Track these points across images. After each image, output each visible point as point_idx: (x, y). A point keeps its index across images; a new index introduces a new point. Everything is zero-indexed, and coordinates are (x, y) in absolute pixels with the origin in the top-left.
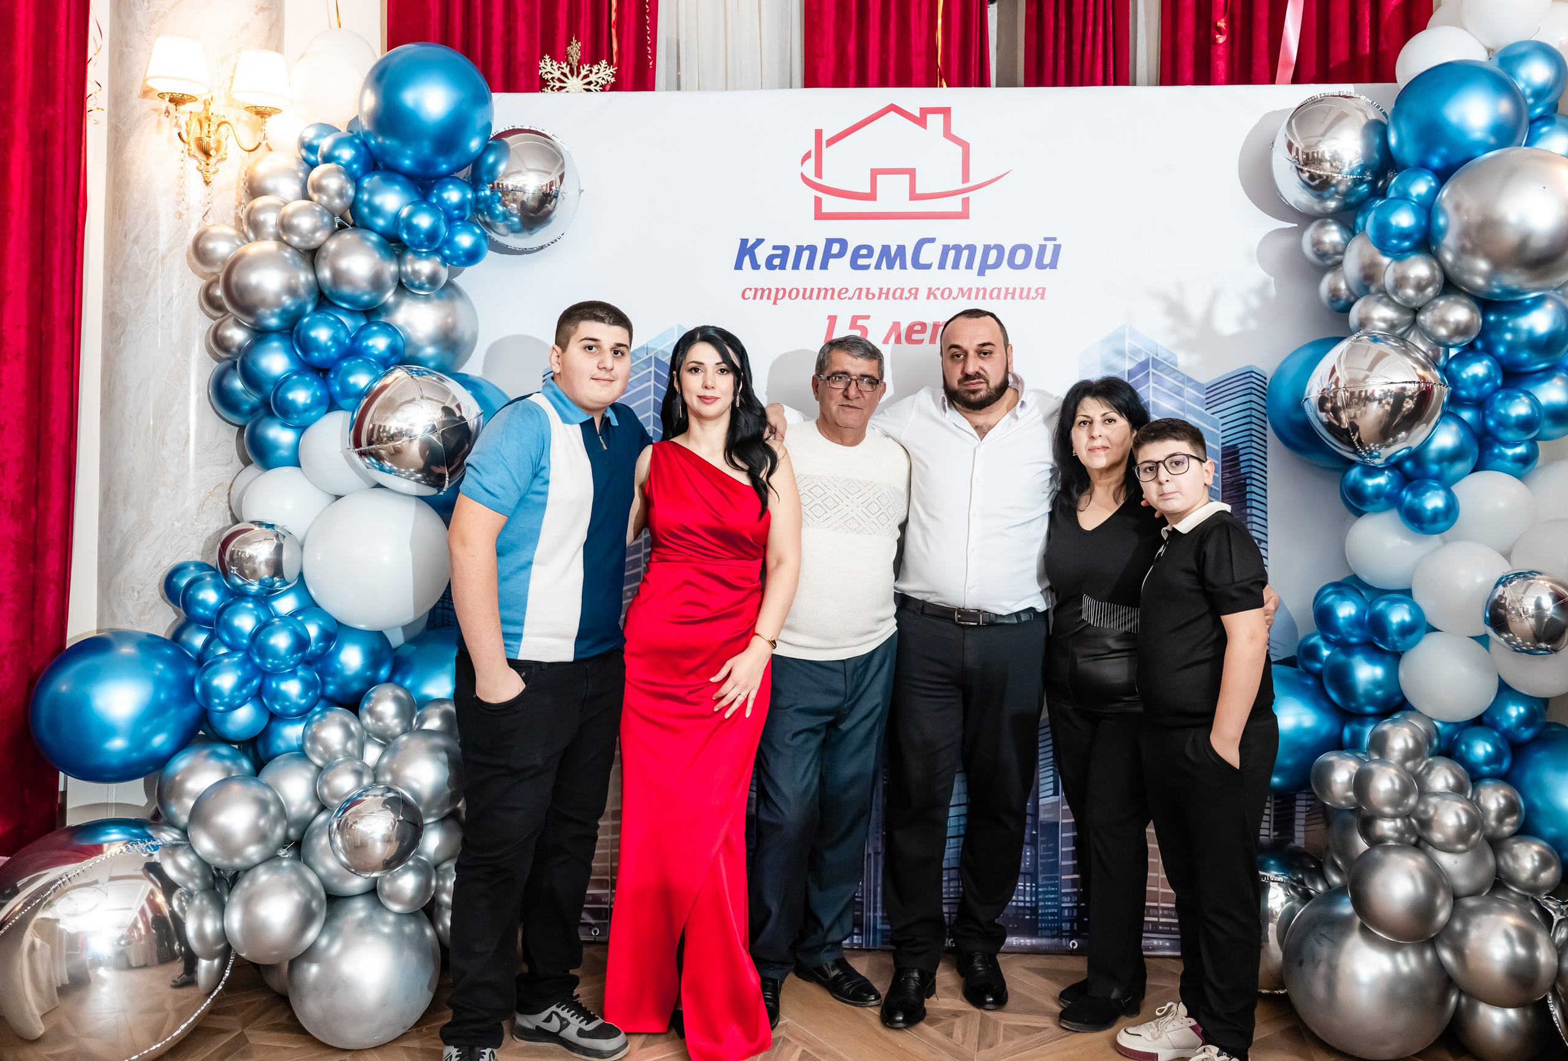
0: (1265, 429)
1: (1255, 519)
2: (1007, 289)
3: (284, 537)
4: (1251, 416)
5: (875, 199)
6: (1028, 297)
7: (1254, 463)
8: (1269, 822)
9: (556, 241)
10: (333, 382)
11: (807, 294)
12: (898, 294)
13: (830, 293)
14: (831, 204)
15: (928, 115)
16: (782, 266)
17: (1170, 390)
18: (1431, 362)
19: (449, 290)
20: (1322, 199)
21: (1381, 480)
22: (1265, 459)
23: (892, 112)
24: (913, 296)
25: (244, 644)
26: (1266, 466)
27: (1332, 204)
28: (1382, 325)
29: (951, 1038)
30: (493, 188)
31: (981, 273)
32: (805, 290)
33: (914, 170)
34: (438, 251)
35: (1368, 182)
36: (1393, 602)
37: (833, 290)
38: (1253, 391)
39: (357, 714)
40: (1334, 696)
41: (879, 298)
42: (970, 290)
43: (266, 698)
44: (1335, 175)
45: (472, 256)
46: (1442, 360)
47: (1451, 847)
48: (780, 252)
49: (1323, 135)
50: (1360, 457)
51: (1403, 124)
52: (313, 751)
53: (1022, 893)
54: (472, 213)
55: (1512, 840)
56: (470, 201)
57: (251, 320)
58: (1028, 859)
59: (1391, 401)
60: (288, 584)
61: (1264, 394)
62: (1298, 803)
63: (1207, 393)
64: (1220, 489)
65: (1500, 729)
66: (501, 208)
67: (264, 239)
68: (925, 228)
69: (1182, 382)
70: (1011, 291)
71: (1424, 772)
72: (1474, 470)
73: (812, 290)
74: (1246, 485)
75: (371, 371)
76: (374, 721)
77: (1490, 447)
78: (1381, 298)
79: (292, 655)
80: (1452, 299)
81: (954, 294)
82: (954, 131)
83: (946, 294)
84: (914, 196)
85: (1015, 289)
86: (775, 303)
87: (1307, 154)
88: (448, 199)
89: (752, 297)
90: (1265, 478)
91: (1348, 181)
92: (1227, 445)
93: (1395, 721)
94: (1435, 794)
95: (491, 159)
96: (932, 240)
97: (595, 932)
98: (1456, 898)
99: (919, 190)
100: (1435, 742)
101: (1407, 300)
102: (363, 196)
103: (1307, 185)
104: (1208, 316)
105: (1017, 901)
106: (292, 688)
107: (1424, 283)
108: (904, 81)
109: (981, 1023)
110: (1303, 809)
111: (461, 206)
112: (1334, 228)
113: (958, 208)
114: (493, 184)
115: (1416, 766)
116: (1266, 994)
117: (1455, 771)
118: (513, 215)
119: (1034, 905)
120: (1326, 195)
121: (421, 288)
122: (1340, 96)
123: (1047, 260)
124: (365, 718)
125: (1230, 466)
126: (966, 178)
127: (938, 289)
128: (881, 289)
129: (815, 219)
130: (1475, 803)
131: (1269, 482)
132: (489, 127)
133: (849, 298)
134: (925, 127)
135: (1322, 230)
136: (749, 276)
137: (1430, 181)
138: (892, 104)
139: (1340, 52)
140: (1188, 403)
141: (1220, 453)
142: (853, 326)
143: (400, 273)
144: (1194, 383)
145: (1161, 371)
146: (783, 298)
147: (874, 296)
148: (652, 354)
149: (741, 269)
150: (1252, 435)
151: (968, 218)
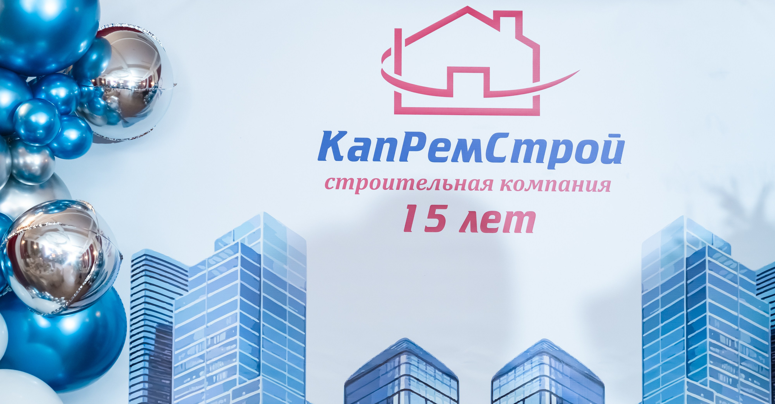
2: (575, 182)
5: (451, 96)
6: (594, 190)
11: (388, 184)
13: (409, 183)
14: (410, 99)
15: (501, 18)
16: (364, 158)
17: (724, 276)
23: (467, 15)
24: (487, 187)
31: (551, 166)
32: (386, 180)
33: (488, 69)
34: (48, 146)
37: (412, 180)
41: (456, 189)
42: (541, 182)
45: (77, 149)
48: (361, 144)
54: (77, 108)
56: (76, 96)
63: (758, 280)
64: (769, 368)
66: (103, 102)
69: (735, 270)
70: (578, 183)
73: (393, 180)
81: (526, 186)
82: (525, 34)
83: (519, 185)
84: (488, 94)
85: (582, 182)
86: (357, 193)
88: (57, 96)
89: (335, 187)
95: (94, 57)
96: (506, 135)
99: (492, 89)
111: (67, 101)
113: (529, 105)
114: (96, 80)
121: (30, 179)
123: (612, 155)
126: (536, 77)
127: (511, 181)
128: (458, 181)
133: (428, 189)
134: (499, 31)
138: (468, 8)
140: (741, 288)
141: (770, 335)
142: (432, 215)
143: (13, 166)
144: (746, 271)
145: (716, 259)
146: (365, 186)
147: (451, 187)
148: (239, 240)
149: (324, 159)
151: (539, 115)
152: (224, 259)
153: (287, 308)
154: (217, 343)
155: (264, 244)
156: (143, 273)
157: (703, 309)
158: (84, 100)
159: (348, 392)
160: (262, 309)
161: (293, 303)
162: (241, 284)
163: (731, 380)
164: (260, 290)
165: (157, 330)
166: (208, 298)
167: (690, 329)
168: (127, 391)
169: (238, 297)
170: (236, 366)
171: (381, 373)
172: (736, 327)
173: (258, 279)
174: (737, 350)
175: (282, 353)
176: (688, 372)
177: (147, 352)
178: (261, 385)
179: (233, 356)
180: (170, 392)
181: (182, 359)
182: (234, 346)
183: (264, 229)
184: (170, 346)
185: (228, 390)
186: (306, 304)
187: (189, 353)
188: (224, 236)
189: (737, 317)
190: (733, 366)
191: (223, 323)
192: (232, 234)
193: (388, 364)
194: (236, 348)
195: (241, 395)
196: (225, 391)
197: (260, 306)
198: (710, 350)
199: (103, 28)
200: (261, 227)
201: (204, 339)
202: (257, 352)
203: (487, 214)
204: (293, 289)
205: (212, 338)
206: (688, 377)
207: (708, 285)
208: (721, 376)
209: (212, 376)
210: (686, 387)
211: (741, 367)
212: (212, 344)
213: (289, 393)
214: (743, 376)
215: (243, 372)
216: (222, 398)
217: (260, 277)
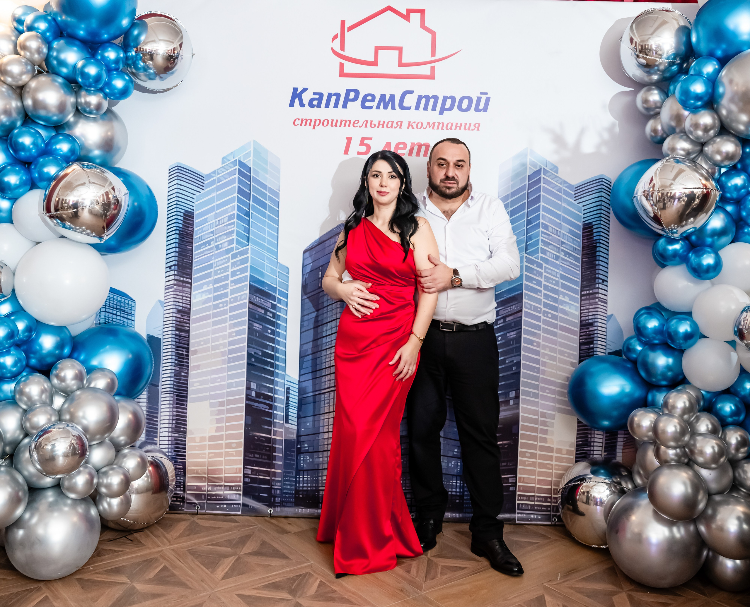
0: (609, 213)
1: (601, 267)
2: (457, 124)
3: (3, 267)
4: (600, 205)
5: (377, 66)
6: (469, 129)
7: (602, 234)
9: (177, 85)
10: (33, 171)
11: (334, 124)
12: (390, 125)
13: (348, 123)
14: (350, 67)
15: (411, 14)
16: (319, 106)
17: (553, 188)
18: (710, 176)
19: (109, 115)
20: (649, 73)
21: (677, 247)
22: (609, 232)
23: (389, 11)
24: (399, 126)
26: (609, 236)
27: (655, 77)
28: (682, 152)
29: (410, 573)
30: (137, 50)
31: (441, 113)
32: (333, 121)
33: (402, 47)
34: (101, 90)
35: (678, 64)
36: (681, 320)
37: (350, 121)
38: (603, 190)
39: (48, 377)
40: (643, 374)
41: (378, 127)
42: (434, 123)
44: (658, 59)
45: (123, 94)
46: (717, 175)
47: (708, 466)
48: (317, 97)
49: (652, 34)
50: (665, 232)
51: (700, 28)
52: (21, 400)
53: (455, 487)
54: (124, 66)
55: (743, 462)
58: (459, 467)
59: (686, 199)
60: (5, 297)
61: (610, 192)
62: (620, 436)
63: (575, 191)
64: (580, 249)
65: (740, 396)
66: (142, 64)
68: (408, 84)
69: (561, 184)
70: (459, 125)
71: (694, 421)
72: (732, 242)
73: (337, 121)
74: (596, 247)
76: (59, 382)
77: (742, 228)
78: (682, 136)
79: (6, 341)
80: (725, 138)
81: (424, 126)
82: (427, 24)
83: (420, 125)
84: (401, 64)
85: (461, 124)
86: (314, 128)
87: (642, 46)
88: (108, 57)
89: (300, 124)
90: (608, 243)
91: (666, 63)
92: (586, 222)
93: (679, 391)
94: (701, 434)
95: (136, 32)
96: (412, 92)
97: (198, 507)
98: (710, 495)
99: (404, 61)
100: (702, 403)
101: (698, 138)
102: (53, 53)
103: (641, 65)
104: (578, 144)
105: (452, 492)
106: (8, 361)
107: (709, 128)
109: (428, 564)
110: (622, 440)
111: (116, 62)
112: (656, 92)
113: (428, 73)
114: (137, 48)
115: (690, 417)
116: (596, 548)
117: (713, 421)
118: (149, 68)
119: (461, 494)
120: (652, 71)
121: (90, 113)
122: (663, 10)
123: (481, 106)
124: (54, 380)
125: (588, 235)
126: (433, 54)
127: (415, 122)
128: (379, 122)
129: (340, 76)
130: (723, 440)
131: (610, 245)
132: (134, 11)
133: (360, 127)
134: (409, 22)
135: (648, 93)
136: (298, 111)
137: (715, 65)
138: (389, 6)
140: (564, 196)
141: (582, 227)
142: (362, 144)
143: (77, 103)
144: (567, 185)
145: (548, 177)
146: (319, 125)
147: (375, 125)
148: (237, 158)
149: (293, 106)
150: (601, 217)
151: (434, 79)
152: (227, 170)
153: (267, 202)
154: (222, 224)
155: (253, 160)
156: (176, 178)
157: (538, 209)
159: (305, 257)
160: (251, 203)
161: (271, 199)
162: (238, 186)
163: (554, 256)
164: (250, 191)
165: (185, 215)
166: (217, 195)
167: (529, 222)
168: (165, 253)
169: (236, 195)
170: (234, 239)
171: (327, 245)
172: (560, 222)
173: (249, 183)
174: (559, 237)
175: (263, 231)
176: (526, 250)
177: (178, 228)
178: (249, 251)
179: (232, 232)
180: (192, 254)
181: (200, 233)
182: (233, 226)
183: (254, 151)
184: (193, 225)
185: (228, 254)
186: (279, 199)
187: (204, 230)
188: (228, 155)
189: (560, 215)
190: (556, 247)
191: (226, 211)
192: (233, 154)
193: (331, 240)
194: (234, 227)
195: (237, 257)
196: (227, 254)
197: (250, 201)
198: (542, 236)
199: (144, 14)
200: (252, 149)
201: (214, 221)
202: (248, 231)
203: (398, 144)
204: (271, 191)
205: (219, 220)
206: (526, 253)
207: (542, 193)
208: (548, 253)
209: (218, 245)
210: (525, 260)
211: (562, 248)
212: (219, 224)
213: (267, 257)
214: (563, 253)
215: (238, 242)
216: (225, 259)
217: (250, 182)
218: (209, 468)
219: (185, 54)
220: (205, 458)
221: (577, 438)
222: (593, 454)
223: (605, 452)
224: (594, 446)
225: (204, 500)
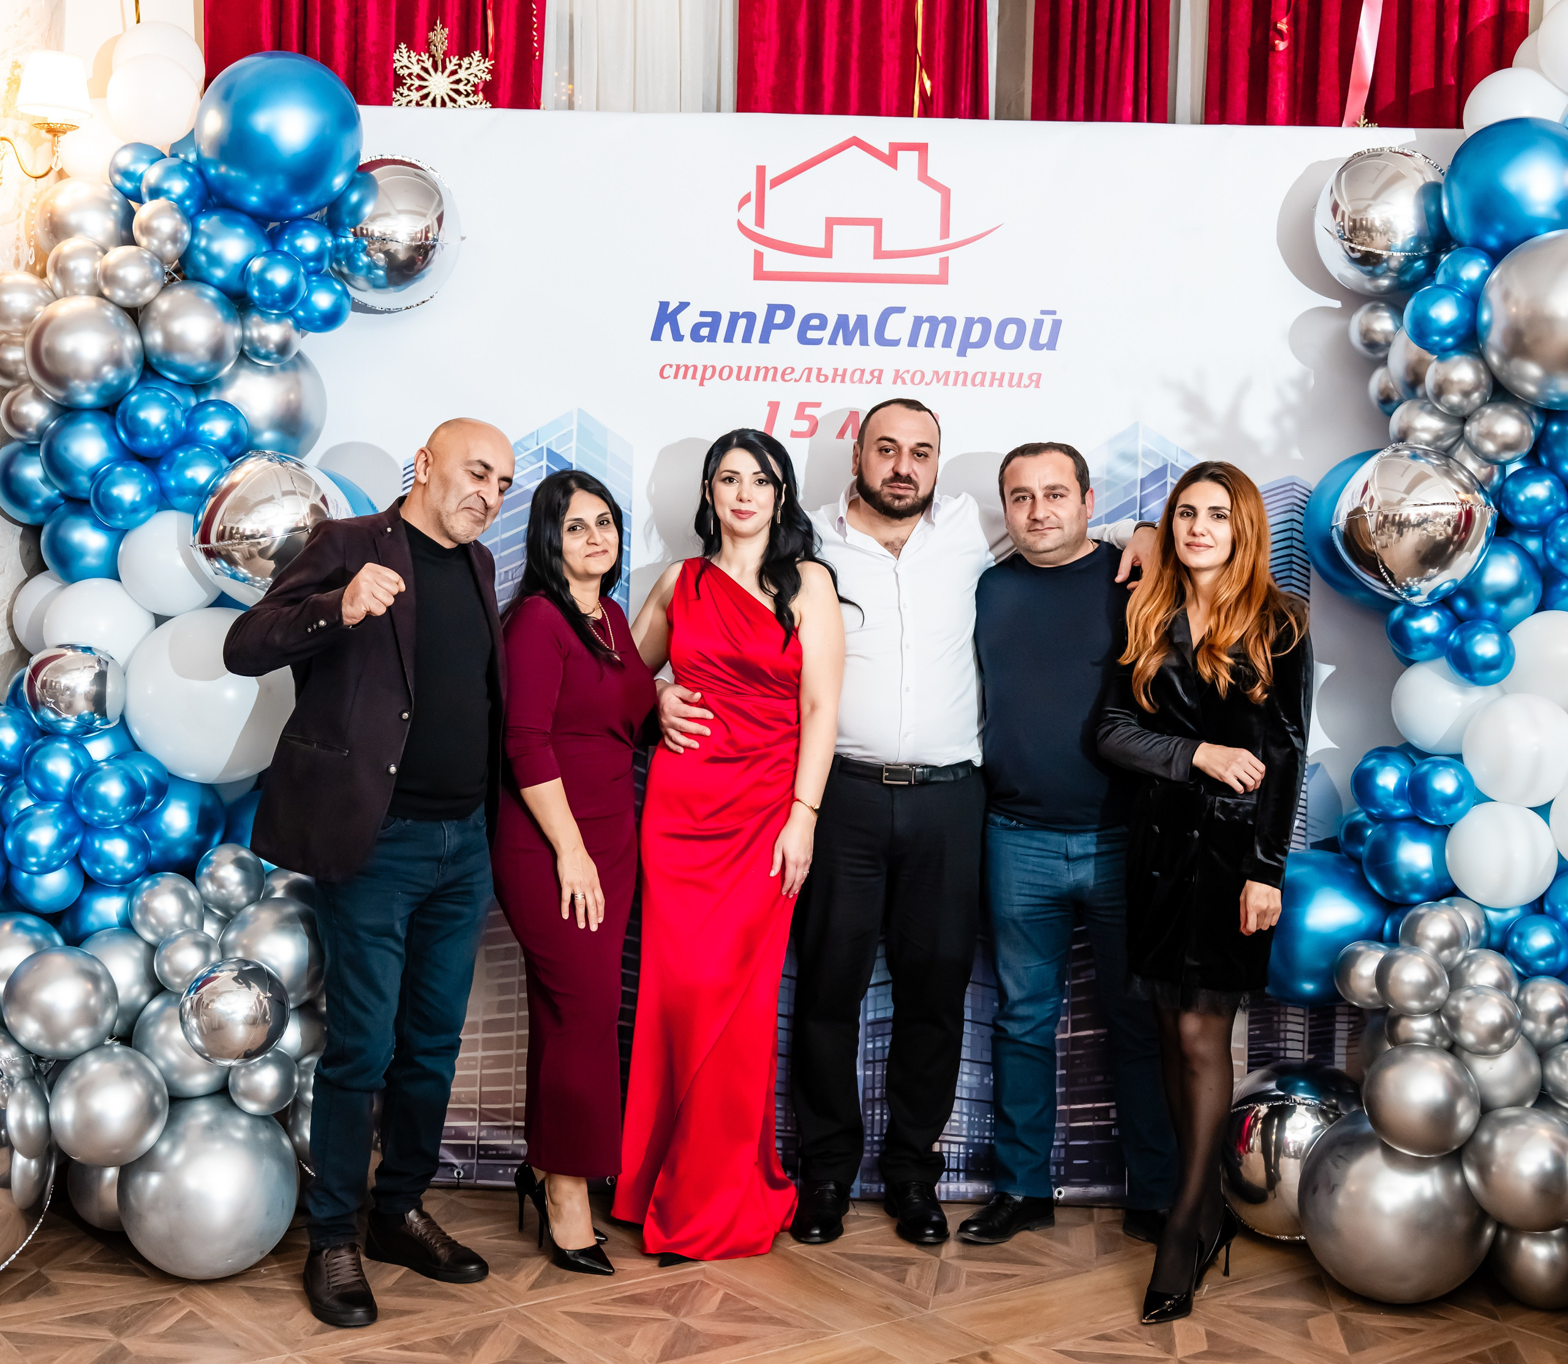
2: (994, 374)
3: (107, 663)
4: (1291, 538)
5: (830, 256)
6: (1019, 385)
8: (1303, 1041)
9: (428, 300)
10: (163, 474)
11: (743, 374)
12: (856, 377)
13: (771, 373)
14: (774, 261)
15: (900, 154)
16: (712, 338)
19: (298, 364)
21: (1429, 622)
22: (1308, 593)
23: (854, 148)
24: (875, 379)
25: (60, 794)
28: (1425, 437)
29: (903, 1283)
30: (356, 233)
31: (962, 353)
32: (740, 368)
33: (881, 220)
34: (291, 313)
35: (1422, 257)
36: (1438, 765)
37: (776, 369)
38: (1295, 507)
39: (194, 881)
40: (1374, 884)
41: (834, 381)
42: (947, 374)
43: (87, 861)
44: (1386, 251)
45: (331, 320)
47: (1483, 1049)
48: (709, 320)
52: (145, 923)
54: (330, 264)
55: (1562, 1046)
57: (61, 394)
60: (108, 723)
61: (1308, 511)
62: (1338, 1018)
66: (364, 259)
67: (75, 294)
68: (892, 295)
70: (998, 376)
71: (1463, 964)
72: (1537, 610)
73: (749, 369)
75: (213, 462)
76: (215, 888)
77: (1557, 582)
78: (1424, 404)
79: (125, 807)
80: (1501, 408)
81: (927, 379)
82: (931, 173)
83: (918, 377)
84: (880, 254)
85: (1003, 375)
86: (701, 384)
88: (301, 247)
89: (673, 375)
91: (1401, 257)
93: (1434, 905)
94: (1473, 988)
95: (354, 197)
96: (901, 310)
97: (459, 1173)
98: (1484, 1108)
99: (885, 247)
100: (1484, 933)
101: (1452, 408)
102: (199, 242)
106: (117, 849)
107: (1469, 388)
108: (870, 107)
109: (939, 1270)
110: (1345, 1026)
111: (317, 257)
112: (1386, 313)
113: (935, 271)
114: (356, 229)
117: (1503, 966)
118: (377, 267)
121: (266, 357)
123: (1044, 339)
124: (205, 885)
126: (945, 232)
127: (908, 371)
128: (836, 370)
129: (756, 278)
130: (1519, 1001)
132: (357, 155)
133: (796, 381)
134: (895, 167)
135: (1373, 316)
136: (668, 349)
137: (1482, 263)
138: (855, 137)
139: (1423, 78)
142: (800, 415)
143: (243, 339)
146: (712, 376)
147: (827, 378)
148: (543, 444)
149: (659, 339)
150: (1291, 562)
151: (946, 283)
152: (524, 469)
154: (513, 579)
155: (577, 450)
158: (341, 256)
166: (502, 519)
183: (578, 430)
188: (525, 439)
192: (536, 435)
199: (369, 160)
200: (574, 427)
205: (506, 572)
218: (484, 1089)
219: (447, 238)
220: (475, 1068)
221: (1250, 1023)
222: (1285, 1057)
223: (1310, 1052)
224: (1285, 1040)
225: (472, 1158)
